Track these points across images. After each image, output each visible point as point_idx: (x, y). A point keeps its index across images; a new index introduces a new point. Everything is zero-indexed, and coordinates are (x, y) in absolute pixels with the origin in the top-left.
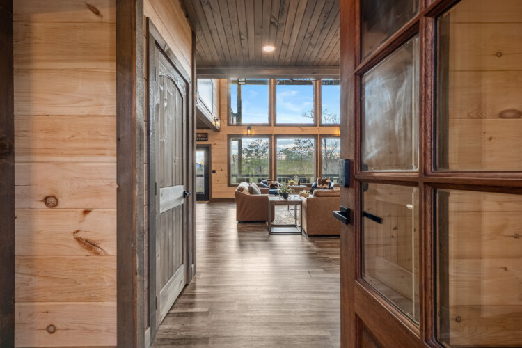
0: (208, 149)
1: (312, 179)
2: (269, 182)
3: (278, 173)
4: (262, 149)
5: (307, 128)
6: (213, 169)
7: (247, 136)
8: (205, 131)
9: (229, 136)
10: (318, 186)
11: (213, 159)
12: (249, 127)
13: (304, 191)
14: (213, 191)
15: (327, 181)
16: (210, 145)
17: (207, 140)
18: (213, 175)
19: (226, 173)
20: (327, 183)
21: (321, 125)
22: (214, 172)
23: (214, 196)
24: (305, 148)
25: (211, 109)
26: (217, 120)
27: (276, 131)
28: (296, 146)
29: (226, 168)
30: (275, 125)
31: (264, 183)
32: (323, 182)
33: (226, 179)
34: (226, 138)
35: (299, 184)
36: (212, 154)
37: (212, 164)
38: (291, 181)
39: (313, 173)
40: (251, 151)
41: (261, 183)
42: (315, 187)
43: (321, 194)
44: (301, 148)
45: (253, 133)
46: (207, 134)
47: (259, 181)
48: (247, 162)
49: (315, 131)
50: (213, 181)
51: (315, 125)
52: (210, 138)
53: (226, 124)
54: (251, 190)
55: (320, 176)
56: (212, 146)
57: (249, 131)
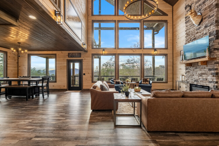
0: (81, 62)
1: (139, 78)
2: (115, 80)
3: (120, 75)
4: (112, 64)
5: (136, 50)
6: (84, 73)
7: (102, 55)
8: (79, 52)
9: (93, 55)
10: (142, 83)
11: (84, 67)
12: (104, 50)
13: (137, 87)
14: (83, 85)
15: (148, 80)
16: (82, 59)
17: (80, 57)
18: (84, 76)
19: (91, 75)
20: (148, 81)
21: (144, 49)
22: (84, 74)
23: (84, 87)
24: (132, 63)
25: (80, 38)
26: (85, 44)
27: (119, 52)
28: (128, 62)
29: (91, 72)
30: (118, 49)
31: (112, 81)
32: (146, 80)
33: (91, 78)
34: (91, 56)
35: (132, 82)
36: (83, 65)
37: (83, 70)
38: (127, 80)
39: (139, 75)
40: (107, 65)
41: (110, 81)
42: (141, 83)
43: (160, 95)
44: (130, 63)
45: (106, 53)
46: (80, 53)
47: (109, 79)
48: (105, 70)
49: (140, 52)
50: (84, 80)
51: (141, 49)
52: (82, 56)
53: (91, 48)
54: (102, 87)
55: (143, 77)
56: (83, 60)
57: (104, 52)
